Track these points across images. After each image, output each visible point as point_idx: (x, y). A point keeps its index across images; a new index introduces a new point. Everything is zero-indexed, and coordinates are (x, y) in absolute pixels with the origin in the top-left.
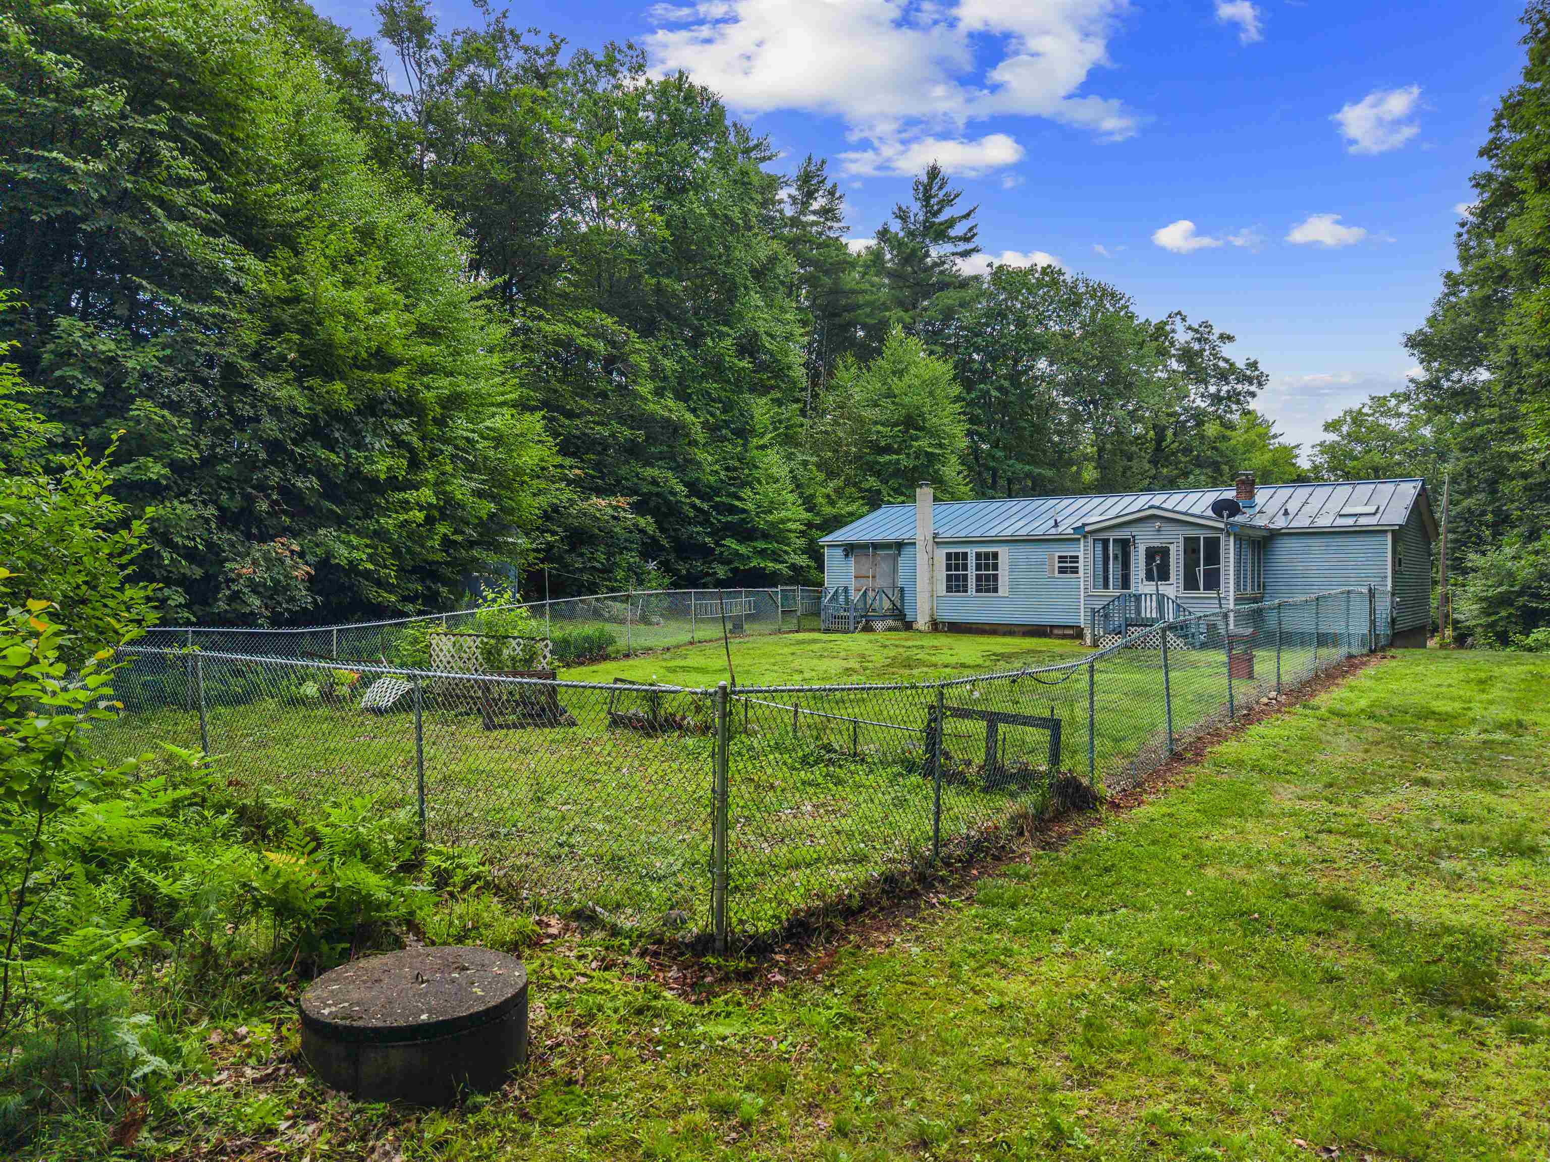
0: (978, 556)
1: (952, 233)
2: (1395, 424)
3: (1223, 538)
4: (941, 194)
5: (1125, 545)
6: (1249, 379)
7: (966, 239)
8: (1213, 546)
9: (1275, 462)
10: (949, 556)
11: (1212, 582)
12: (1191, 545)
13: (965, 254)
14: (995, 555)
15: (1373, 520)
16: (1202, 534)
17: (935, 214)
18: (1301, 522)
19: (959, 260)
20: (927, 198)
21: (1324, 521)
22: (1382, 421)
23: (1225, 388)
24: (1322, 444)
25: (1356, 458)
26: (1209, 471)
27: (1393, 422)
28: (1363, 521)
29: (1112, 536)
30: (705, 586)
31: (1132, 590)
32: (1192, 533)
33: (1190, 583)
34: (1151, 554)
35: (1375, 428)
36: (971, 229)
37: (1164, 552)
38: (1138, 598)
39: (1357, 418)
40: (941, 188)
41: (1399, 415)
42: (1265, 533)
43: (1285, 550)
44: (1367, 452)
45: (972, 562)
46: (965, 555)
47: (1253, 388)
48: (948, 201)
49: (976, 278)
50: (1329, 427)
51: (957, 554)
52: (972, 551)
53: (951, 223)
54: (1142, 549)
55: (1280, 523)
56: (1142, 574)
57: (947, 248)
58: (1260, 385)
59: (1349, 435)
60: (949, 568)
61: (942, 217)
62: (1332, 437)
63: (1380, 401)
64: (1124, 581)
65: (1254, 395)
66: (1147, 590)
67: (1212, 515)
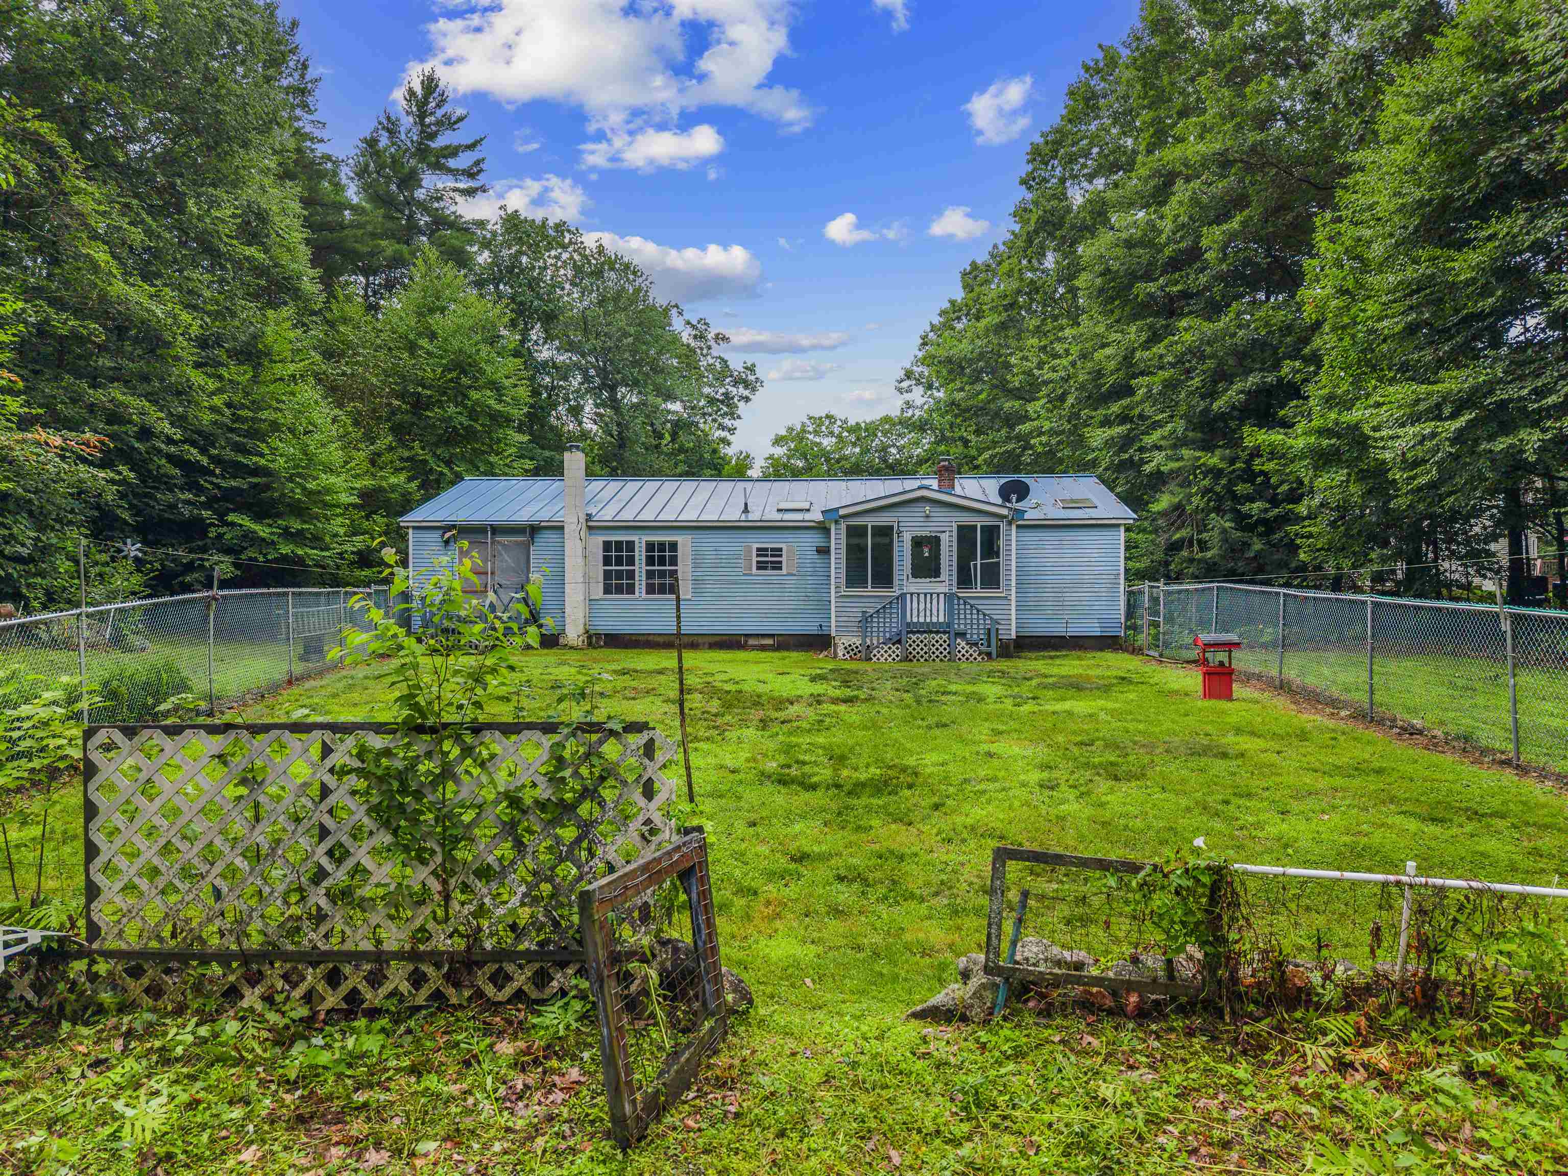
0: (650, 547)
1: (452, 163)
3: (1003, 526)
4: (439, 113)
5: (885, 536)
7: (470, 174)
8: (992, 535)
10: (607, 546)
11: (991, 578)
12: (965, 534)
13: (469, 193)
14: (674, 546)
16: (980, 522)
17: (432, 136)
19: (459, 198)
20: (422, 115)
29: (870, 521)
30: (187, 588)
31: (896, 589)
32: (967, 519)
33: (964, 579)
34: (918, 543)
36: (477, 163)
37: (934, 542)
38: (902, 597)
40: (438, 106)
45: (640, 554)
46: (630, 545)
48: (450, 123)
49: (481, 224)
51: (619, 544)
52: (640, 541)
53: (453, 152)
54: (907, 537)
56: (908, 569)
57: (444, 182)
58: (755, 390)
60: (607, 561)
61: (441, 141)
62: (779, 451)
63: (818, 421)
64: (884, 577)
65: (747, 399)
66: (912, 589)
67: (999, 501)
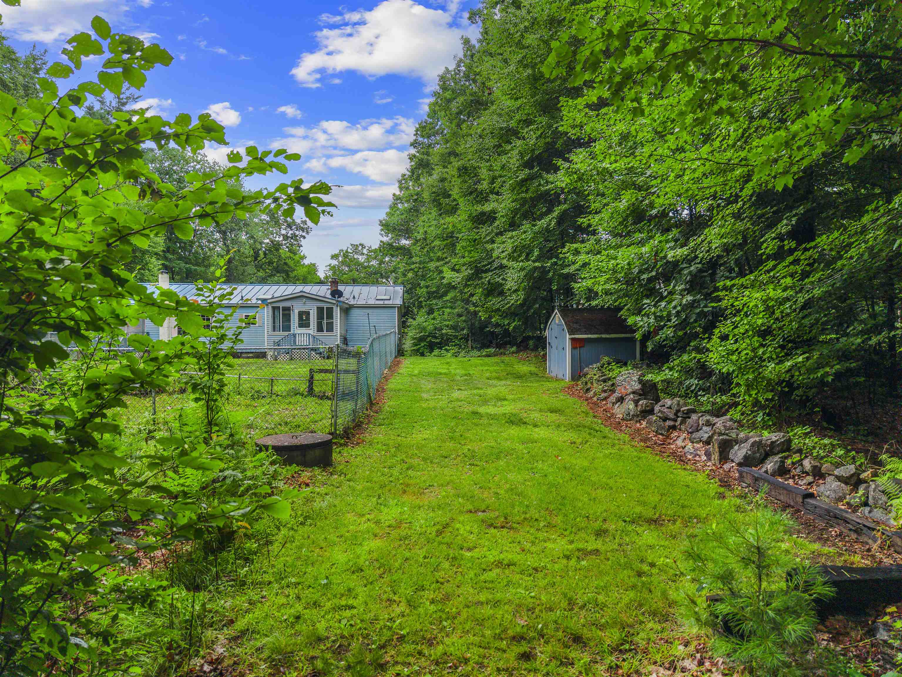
2: (362, 259)
3: (335, 307)
5: (287, 311)
6: (303, 230)
8: (330, 311)
9: (309, 273)
11: (330, 328)
12: (320, 310)
15: (390, 302)
16: (325, 306)
18: (361, 302)
21: (372, 302)
22: (356, 256)
23: (291, 232)
24: (330, 265)
25: (345, 274)
26: (283, 275)
27: (360, 257)
28: (386, 302)
29: (281, 305)
31: (292, 332)
32: (320, 305)
33: (320, 329)
34: (301, 314)
35: (353, 260)
37: (308, 314)
38: (294, 335)
39: (346, 255)
41: (363, 254)
42: (347, 306)
43: (355, 313)
44: (351, 271)
47: (304, 234)
50: (334, 257)
54: (296, 312)
55: (352, 302)
56: (297, 324)
58: (308, 233)
59: (342, 262)
62: (334, 262)
63: (355, 247)
64: (287, 328)
65: (304, 237)
66: (299, 332)
67: (330, 297)
